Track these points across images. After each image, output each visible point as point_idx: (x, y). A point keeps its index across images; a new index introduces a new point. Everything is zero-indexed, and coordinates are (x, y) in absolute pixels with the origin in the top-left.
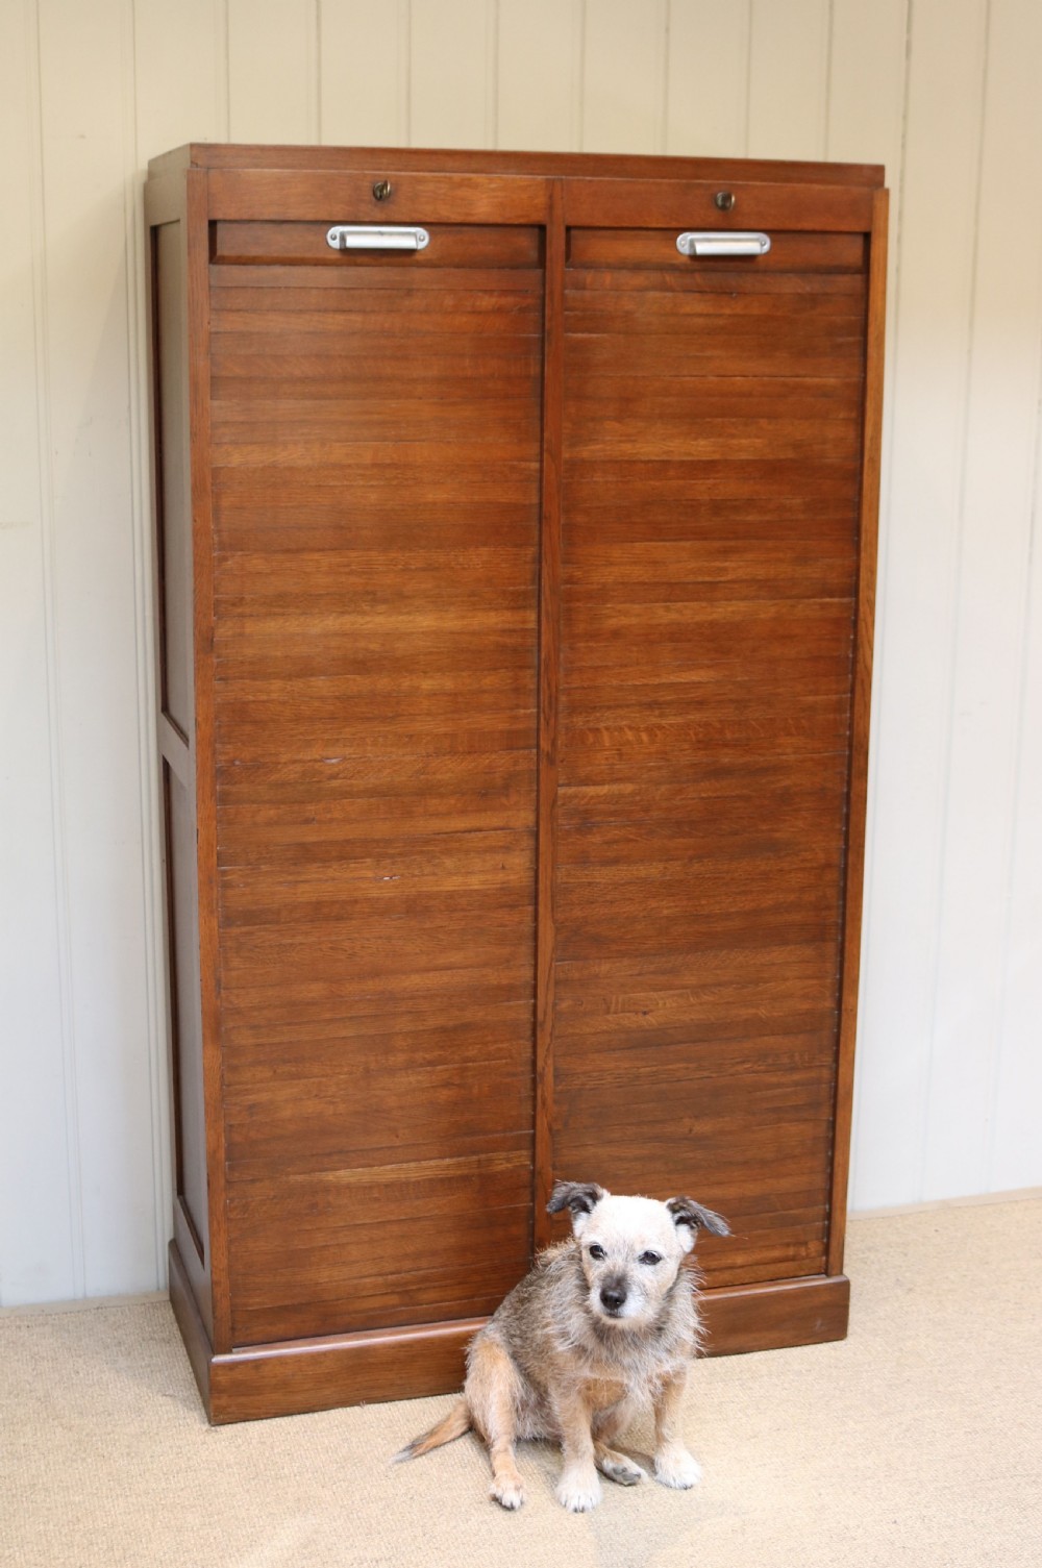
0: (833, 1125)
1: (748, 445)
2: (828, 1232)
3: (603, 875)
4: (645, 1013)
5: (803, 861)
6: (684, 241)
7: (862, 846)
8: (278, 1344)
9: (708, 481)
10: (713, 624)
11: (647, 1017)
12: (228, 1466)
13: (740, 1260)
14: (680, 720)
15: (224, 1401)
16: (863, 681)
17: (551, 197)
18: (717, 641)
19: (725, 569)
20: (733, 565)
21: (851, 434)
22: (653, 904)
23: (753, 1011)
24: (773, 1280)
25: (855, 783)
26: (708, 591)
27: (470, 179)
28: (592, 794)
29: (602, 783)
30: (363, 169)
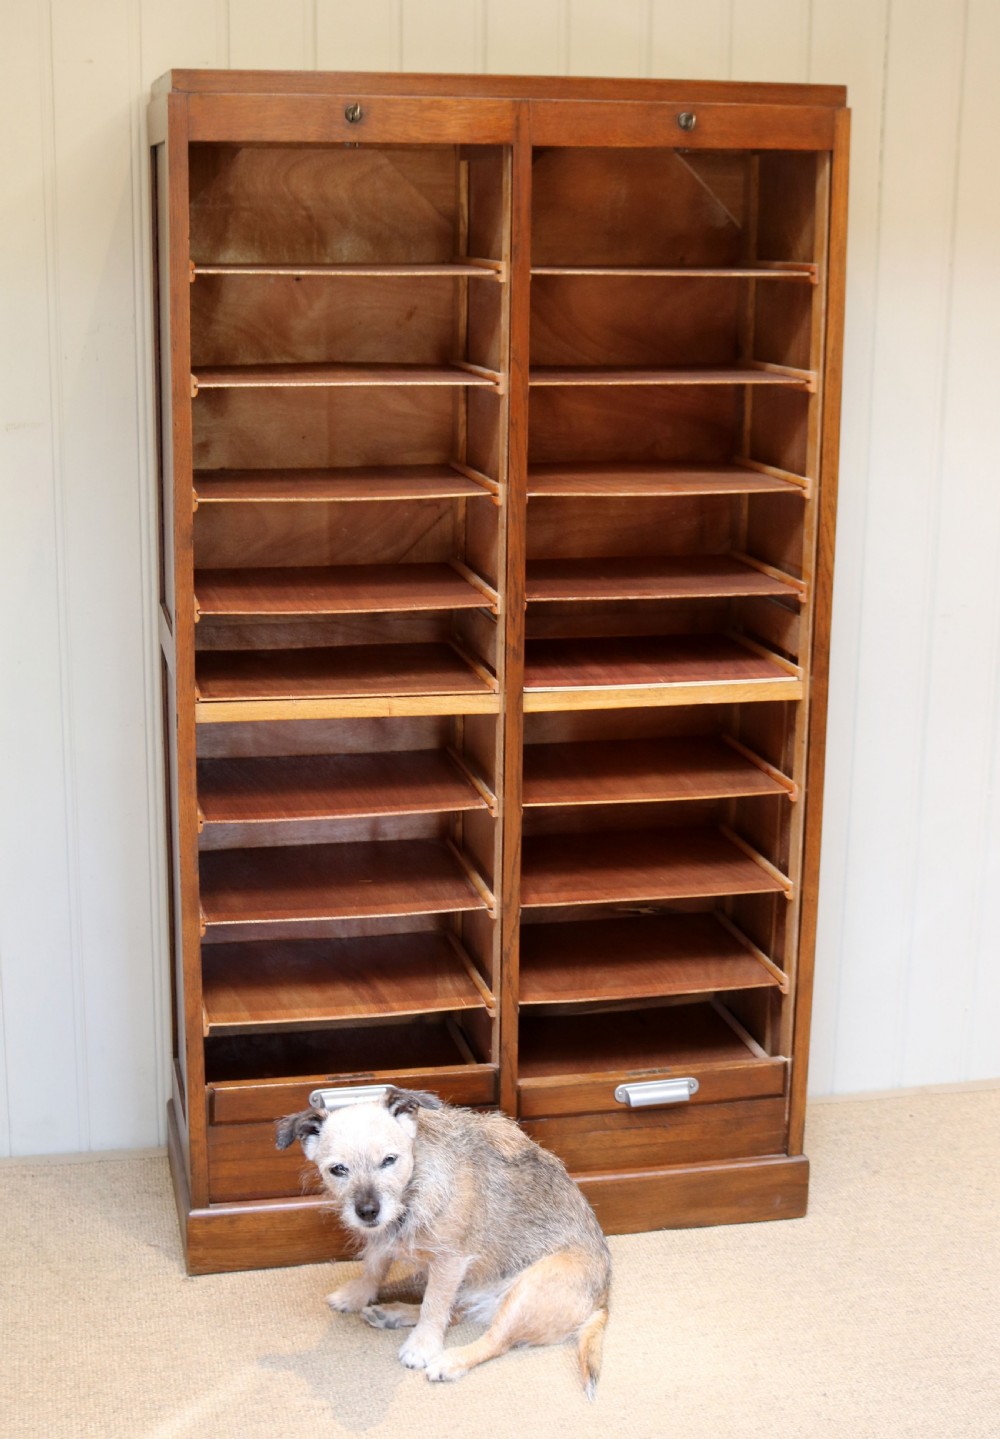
12: (198, 1313)
15: (201, 1253)
16: (826, 586)
17: (517, 119)
27: (440, 102)
30: (335, 93)
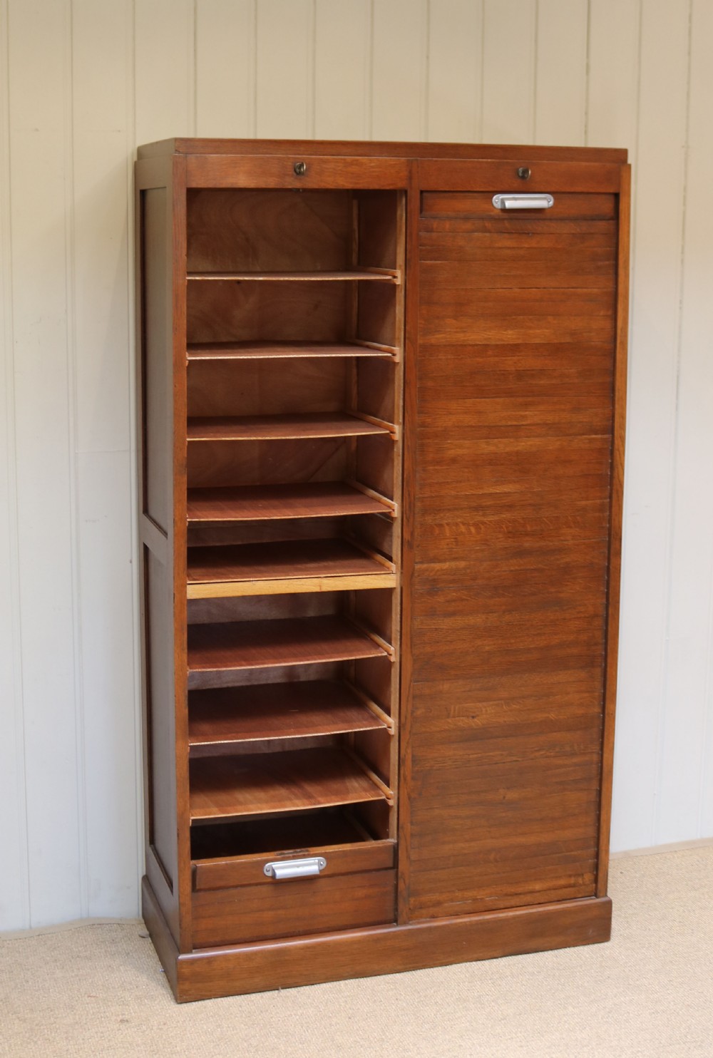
0: (600, 793)
1: (541, 333)
2: (596, 867)
3: (446, 623)
4: (473, 717)
5: (578, 613)
6: (497, 200)
7: (618, 602)
8: (224, 947)
9: (514, 358)
10: (517, 453)
11: (475, 720)
13: (538, 886)
14: (496, 518)
15: (186, 986)
16: (617, 491)
17: (410, 172)
18: (521, 465)
19: (524, 417)
20: (531, 413)
21: (607, 325)
22: (479, 642)
23: (547, 715)
24: (559, 901)
25: (613, 560)
26: (515, 431)
27: (357, 160)
28: (438, 568)
29: (445, 561)
30: (287, 154)
